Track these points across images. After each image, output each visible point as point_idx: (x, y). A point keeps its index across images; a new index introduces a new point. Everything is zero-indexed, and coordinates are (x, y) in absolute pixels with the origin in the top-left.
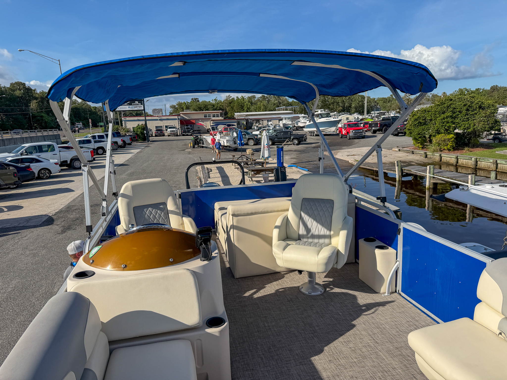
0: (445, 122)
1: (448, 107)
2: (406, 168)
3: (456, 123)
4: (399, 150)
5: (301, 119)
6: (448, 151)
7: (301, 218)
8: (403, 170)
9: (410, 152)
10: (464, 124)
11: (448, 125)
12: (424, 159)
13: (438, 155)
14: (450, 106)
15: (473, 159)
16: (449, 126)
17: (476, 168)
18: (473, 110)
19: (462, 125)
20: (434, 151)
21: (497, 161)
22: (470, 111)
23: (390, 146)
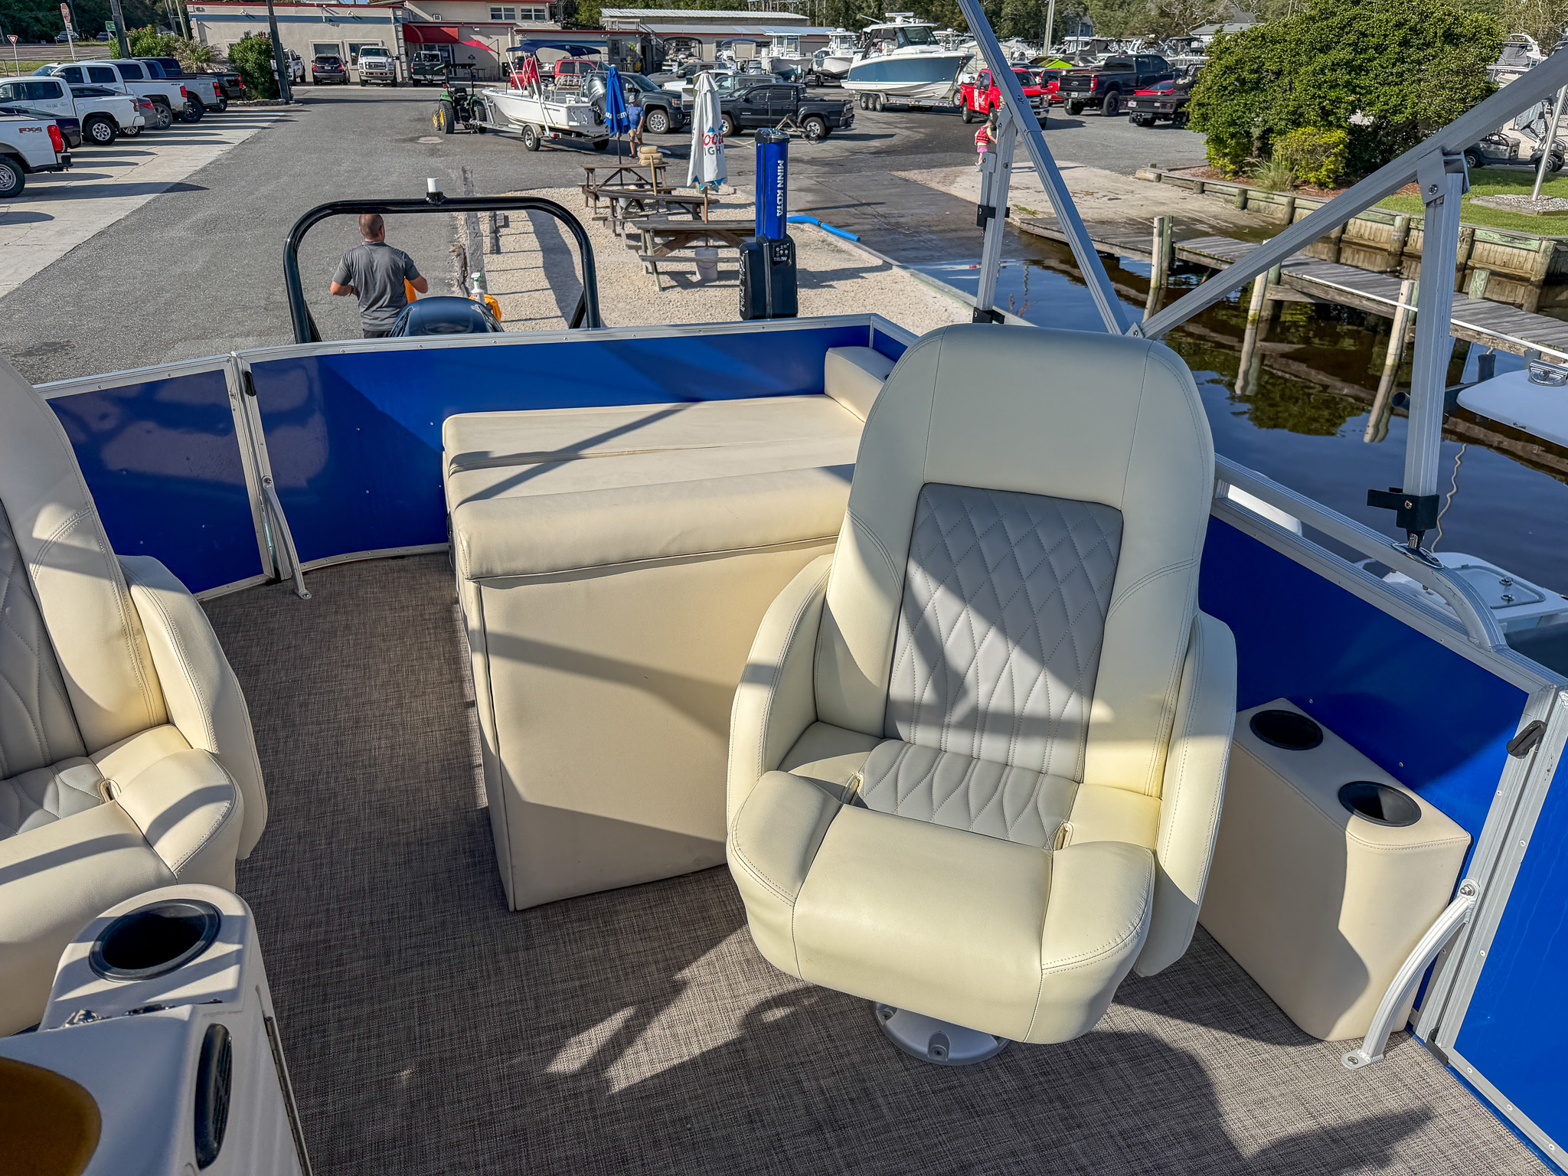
0: (1325, 82)
1: (1342, 29)
2: (1187, 245)
3: (1362, 88)
4: (1159, 177)
5: (833, 45)
6: (1316, 189)
7: (906, 602)
8: (1177, 251)
9: (1192, 185)
10: (1385, 95)
11: (1333, 94)
12: (1238, 211)
13: (1285, 200)
14: (1351, 26)
15: (1398, 221)
16: (1337, 98)
17: (1402, 253)
18: (1423, 44)
19: (1378, 97)
20: (1274, 186)
21: (1474, 231)
22: (1412, 47)
23: (1126, 163)
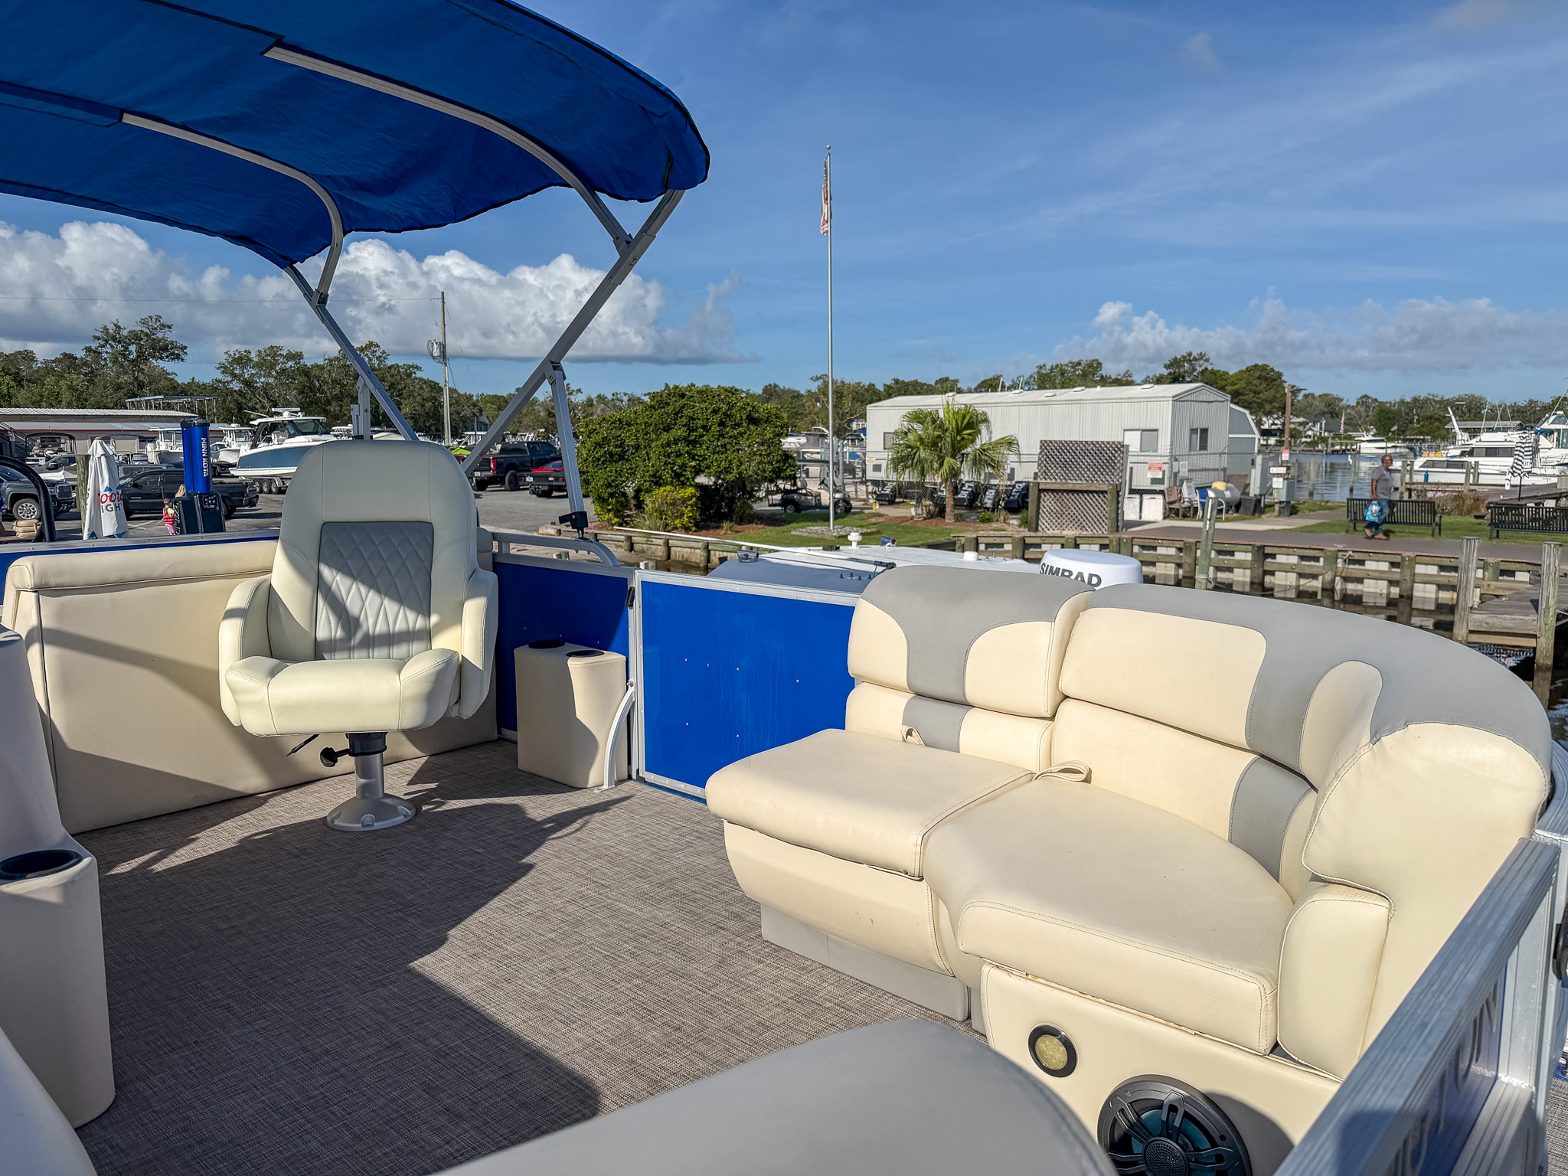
0: (672, 452)
1: (676, 414)
3: (699, 456)
4: (559, 532)
5: (228, 439)
6: (683, 532)
10: (716, 460)
11: (679, 461)
12: (627, 553)
13: (661, 542)
14: (682, 412)
16: (683, 464)
18: (735, 425)
19: (712, 462)
22: (728, 427)
23: (530, 523)
